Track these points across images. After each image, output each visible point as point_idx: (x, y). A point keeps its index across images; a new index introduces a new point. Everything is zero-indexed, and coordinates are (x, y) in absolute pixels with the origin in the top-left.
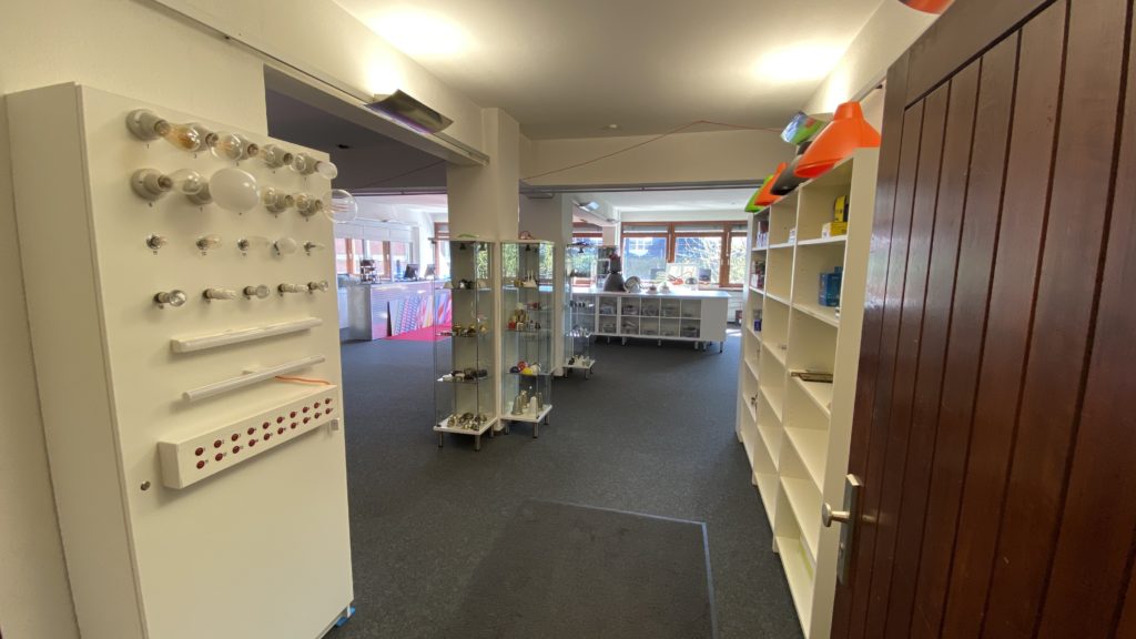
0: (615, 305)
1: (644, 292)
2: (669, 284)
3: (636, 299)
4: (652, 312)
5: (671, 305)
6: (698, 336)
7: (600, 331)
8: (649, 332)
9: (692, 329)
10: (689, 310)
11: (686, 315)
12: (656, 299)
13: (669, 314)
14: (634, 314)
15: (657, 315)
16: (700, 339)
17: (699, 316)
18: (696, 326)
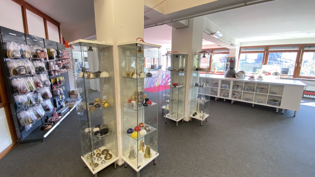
0: (229, 84)
1: (247, 79)
2: (263, 75)
3: (242, 82)
4: (251, 90)
5: (263, 87)
6: (279, 105)
7: (220, 95)
8: (247, 99)
9: (276, 101)
10: (274, 90)
11: (272, 93)
12: (254, 83)
13: (261, 91)
14: (239, 90)
15: (253, 91)
16: (280, 107)
17: (282, 94)
18: (279, 100)
